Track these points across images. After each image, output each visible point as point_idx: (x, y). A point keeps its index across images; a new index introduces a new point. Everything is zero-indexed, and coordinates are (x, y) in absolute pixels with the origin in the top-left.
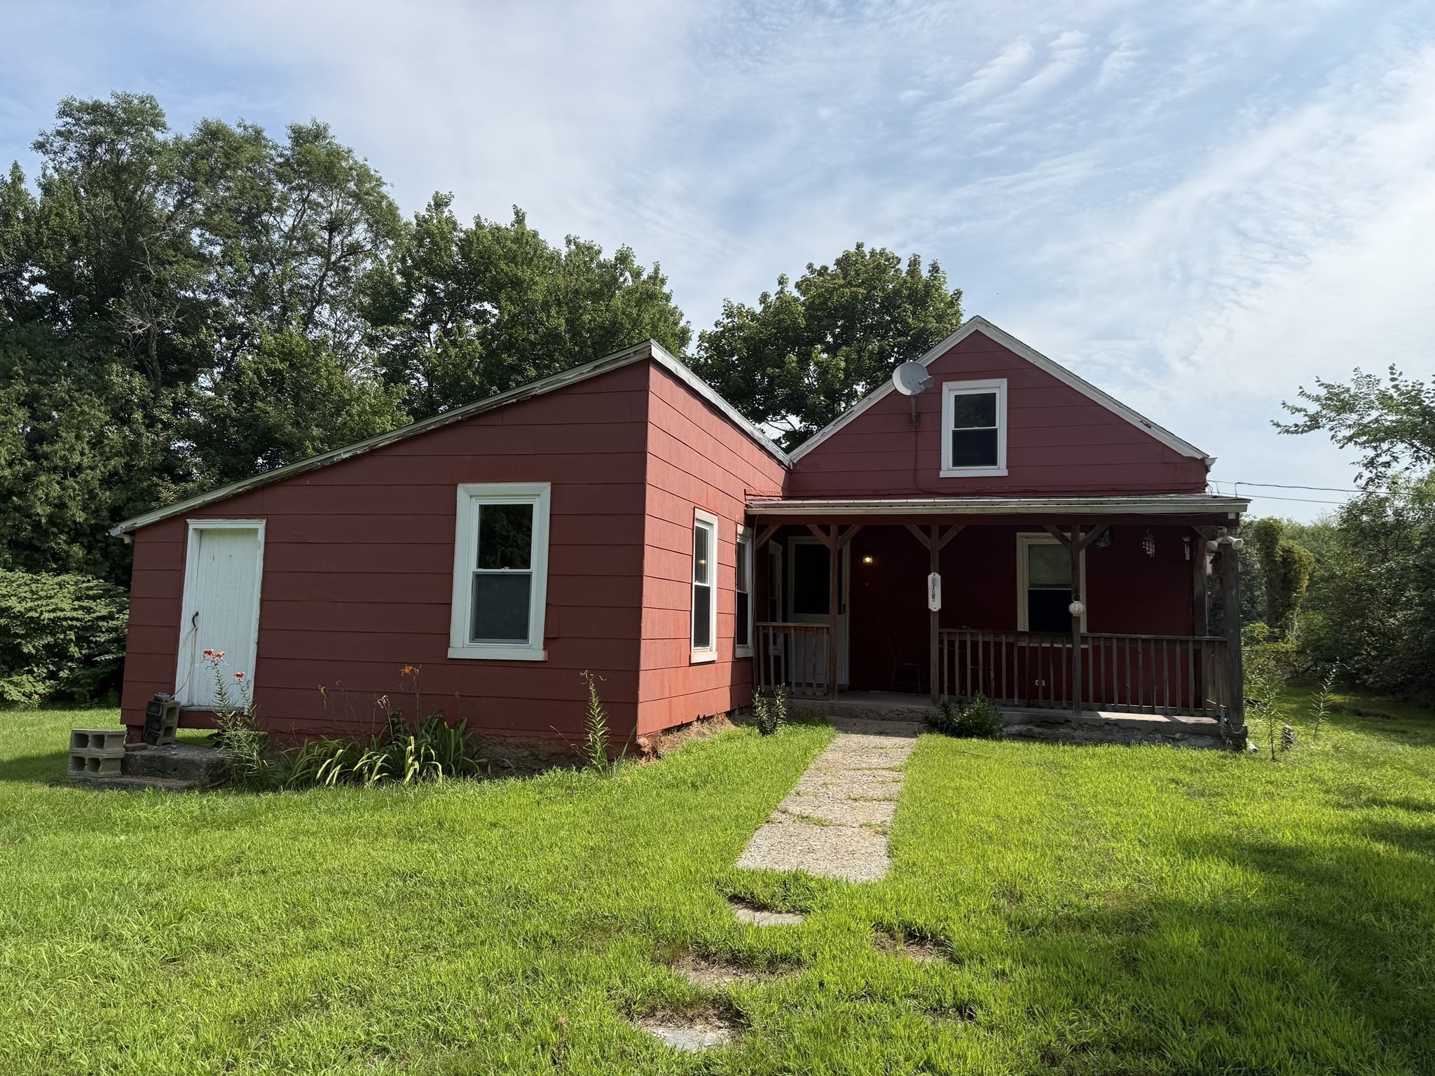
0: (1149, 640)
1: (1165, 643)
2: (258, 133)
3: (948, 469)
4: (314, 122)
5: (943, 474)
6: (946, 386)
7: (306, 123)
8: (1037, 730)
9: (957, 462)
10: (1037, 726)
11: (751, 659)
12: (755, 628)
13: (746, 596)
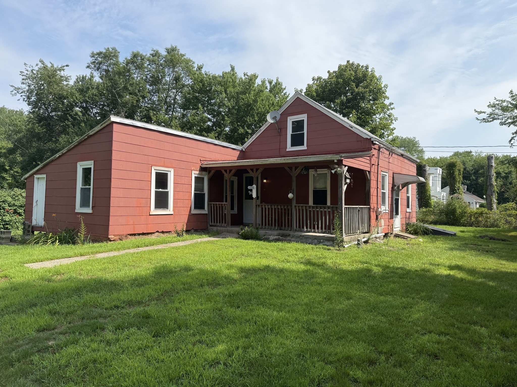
2: (157, 52)
3: (289, 148)
4: (172, 46)
5: (287, 150)
6: (289, 118)
7: (169, 47)
8: (281, 238)
9: (293, 145)
10: (281, 237)
11: (207, 214)
12: (208, 204)
13: (204, 194)
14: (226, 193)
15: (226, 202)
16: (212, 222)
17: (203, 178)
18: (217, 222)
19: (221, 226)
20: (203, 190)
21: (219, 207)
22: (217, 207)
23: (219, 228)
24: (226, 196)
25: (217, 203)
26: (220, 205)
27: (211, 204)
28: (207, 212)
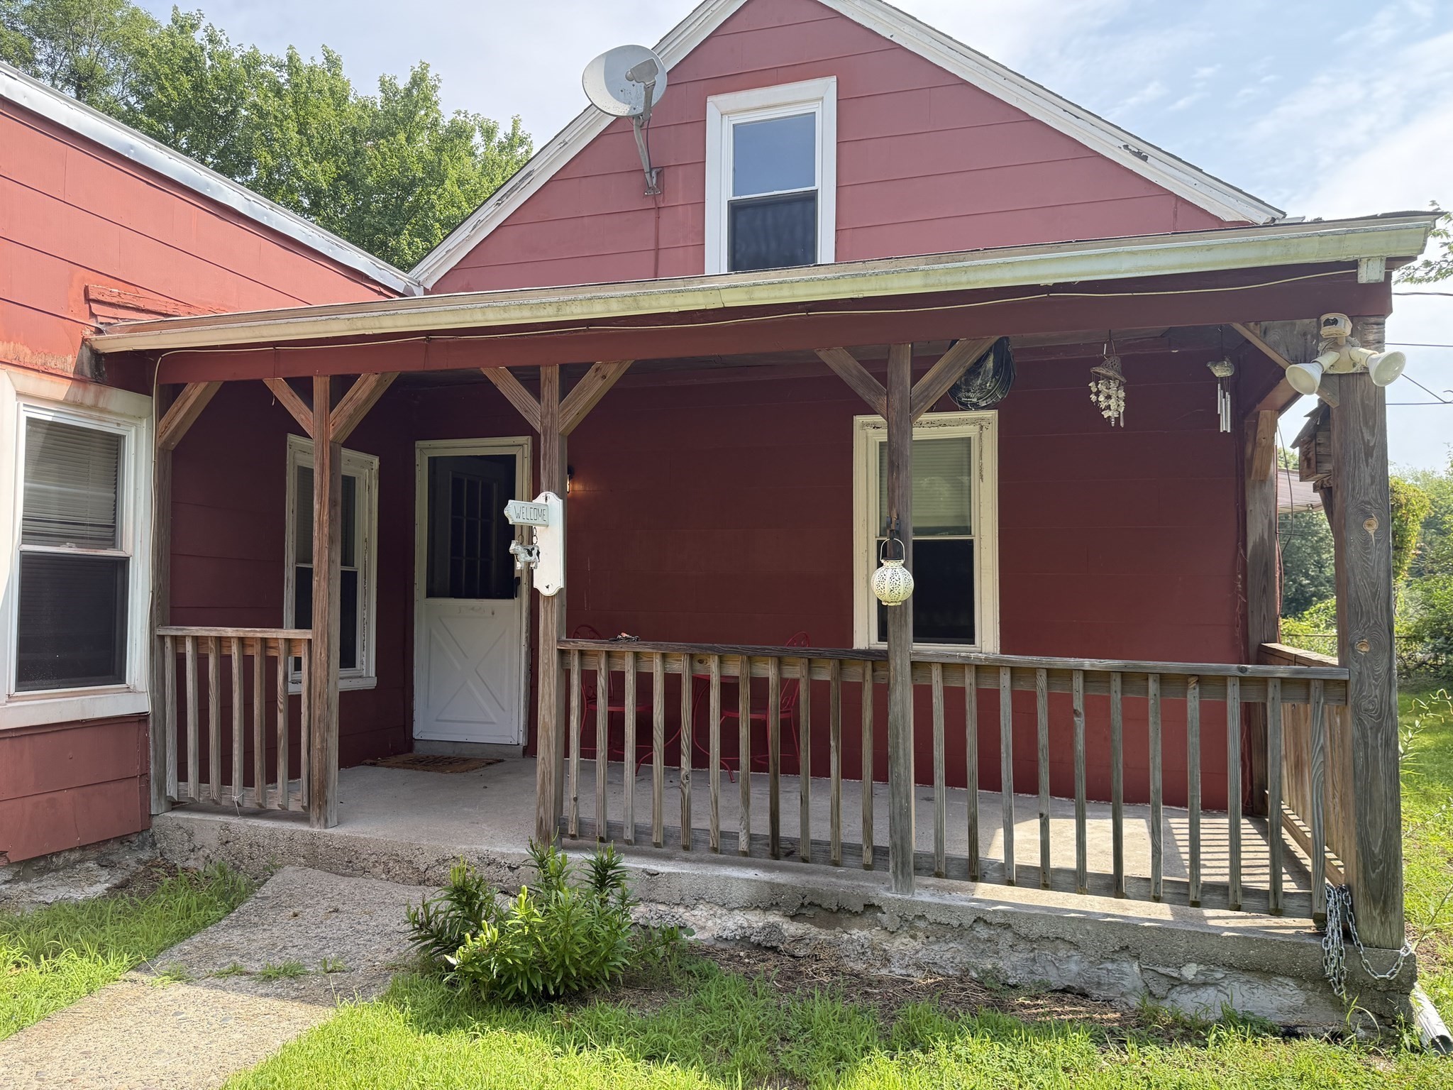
0: (1105, 676)
1: (1153, 687)
6: (717, 106)
11: (141, 718)
12: (157, 643)
13: (122, 565)
14: (305, 553)
15: (303, 621)
16: (182, 776)
17: (113, 444)
18: (226, 779)
19: (261, 812)
20: (110, 531)
21: (247, 662)
22: (225, 661)
23: (238, 823)
24: (304, 578)
25: (230, 632)
26: (255, 651)
27: (178, 641)
28: (142, 704)
